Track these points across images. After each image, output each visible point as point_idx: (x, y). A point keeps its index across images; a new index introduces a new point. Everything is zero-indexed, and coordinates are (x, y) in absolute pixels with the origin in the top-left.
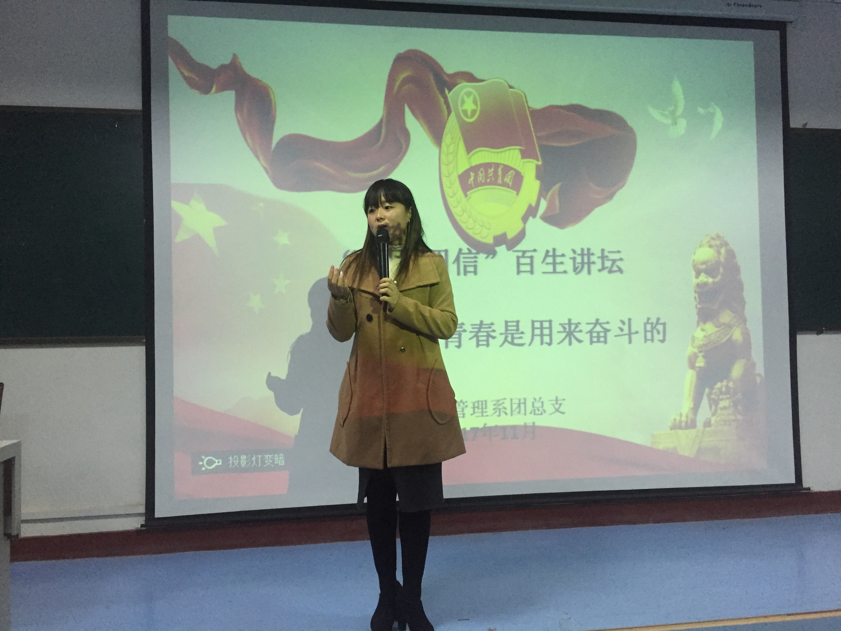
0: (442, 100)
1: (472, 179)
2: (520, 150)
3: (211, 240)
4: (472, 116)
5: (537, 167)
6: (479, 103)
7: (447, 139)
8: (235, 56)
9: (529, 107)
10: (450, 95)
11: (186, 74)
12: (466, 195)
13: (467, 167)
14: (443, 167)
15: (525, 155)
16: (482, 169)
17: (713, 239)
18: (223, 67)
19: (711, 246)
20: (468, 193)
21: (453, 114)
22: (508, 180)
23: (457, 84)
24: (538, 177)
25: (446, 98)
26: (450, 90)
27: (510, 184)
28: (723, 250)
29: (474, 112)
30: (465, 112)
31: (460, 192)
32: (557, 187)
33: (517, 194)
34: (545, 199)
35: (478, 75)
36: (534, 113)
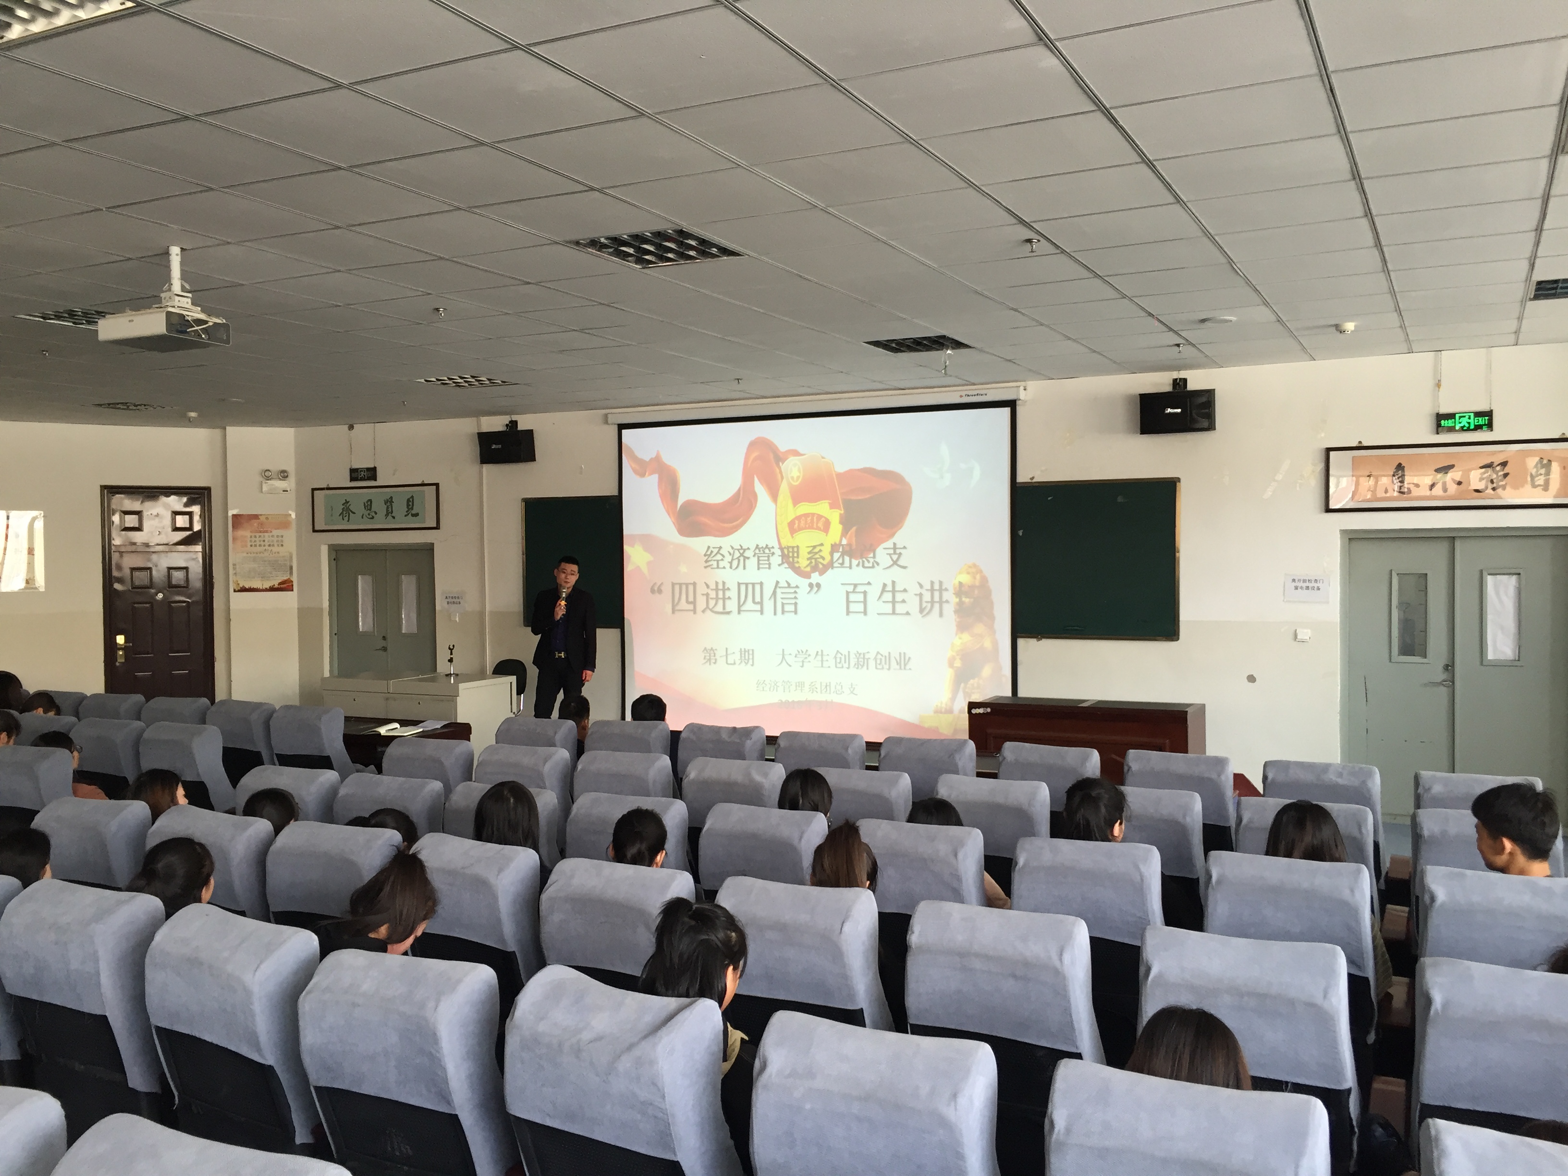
0: (778, 470)
1: (796, 525)
2: (829, 503)
3: (645, 569)
4: (797, 481)
5: (841, 514)
6: (802, 472)
7: (780, 498)
8: (658, 451)
9: (835, 471)
10: (783, 466)
11: (633, 466)
12: (793, 537)
13: (793, 517)
14: (778, 517)
15: (832, 506)
16: (803, 518)
17: (970, 567)
18: (651, 459)
19: (968, 573)
20: (794, 535)
21: (784, 480)
22: (820, 525)
23: (787, 459)
24: (841, 522)
25: (780, 468)
26: (783, 464)
27: (822, 528)
28: (978, 577)
29: (798, 477)
30: (792, 478)
31: (789, 535)
32: (854, 529)
33: (827, 535)
34: (845, 538)
35: (801, 452)
36: (839, 475)
